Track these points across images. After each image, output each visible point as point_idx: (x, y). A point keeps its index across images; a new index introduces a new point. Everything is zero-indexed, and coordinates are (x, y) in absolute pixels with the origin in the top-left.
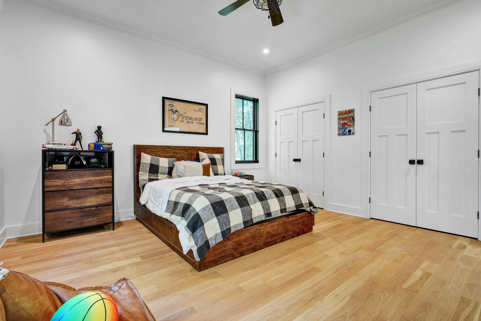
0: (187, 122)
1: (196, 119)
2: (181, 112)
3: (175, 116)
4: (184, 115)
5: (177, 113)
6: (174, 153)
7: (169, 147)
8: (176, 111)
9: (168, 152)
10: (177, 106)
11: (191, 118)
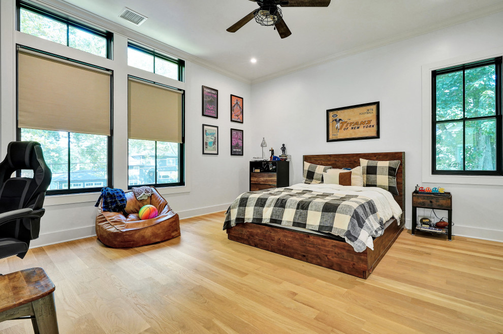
0: (352, 128)
1: (362, 123)
2: (345, 119)
3: (339, 125)
4: (349, 122)
5: (341, 121)
6: (336, 161)
7: (330, 156)
8: (340, 120)
9: (329, 161)
10: (341, 115)
11: (357, 123)
